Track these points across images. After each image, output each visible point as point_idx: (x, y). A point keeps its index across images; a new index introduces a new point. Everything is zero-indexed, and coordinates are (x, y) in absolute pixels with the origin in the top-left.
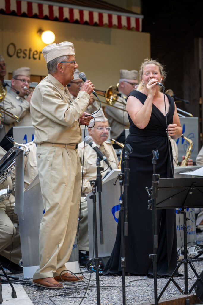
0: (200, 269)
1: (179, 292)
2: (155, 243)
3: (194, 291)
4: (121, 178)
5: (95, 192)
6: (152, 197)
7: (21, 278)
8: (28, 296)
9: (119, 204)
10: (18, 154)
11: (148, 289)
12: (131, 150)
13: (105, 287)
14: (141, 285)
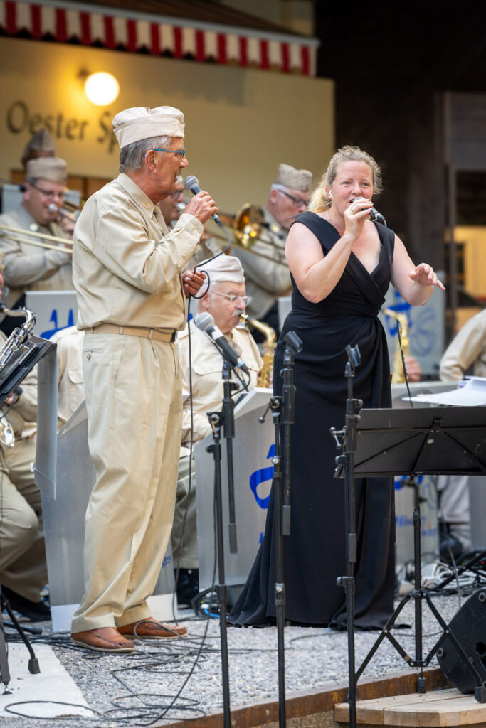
0: (447, 614)
1: (402, 661)
2: (350, 552)
3: (435, 660)
4: (277, 406)
5: (219, 438)
6: (345, 451)
7: (46, 632)
8: (64, 669)
9: (273, 465)
10: (46, 353)
11: (332, 655)
12: (298, 345)
13: (236, 651)
14: (316, 647)
